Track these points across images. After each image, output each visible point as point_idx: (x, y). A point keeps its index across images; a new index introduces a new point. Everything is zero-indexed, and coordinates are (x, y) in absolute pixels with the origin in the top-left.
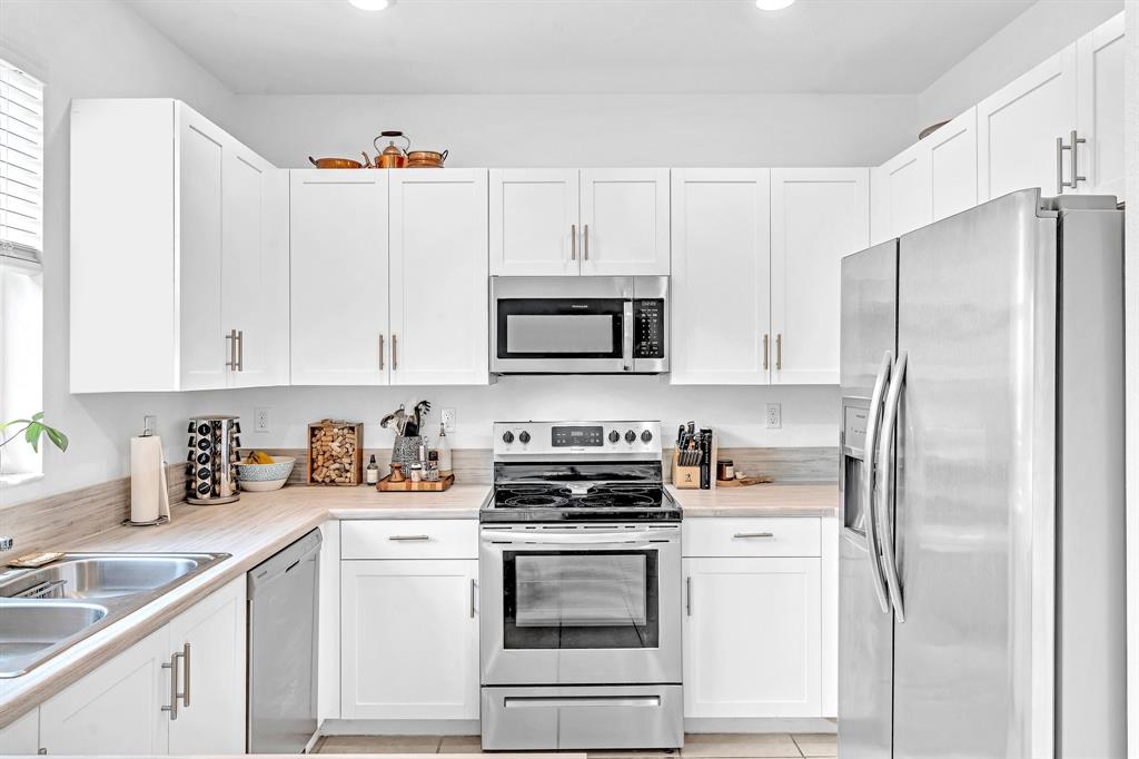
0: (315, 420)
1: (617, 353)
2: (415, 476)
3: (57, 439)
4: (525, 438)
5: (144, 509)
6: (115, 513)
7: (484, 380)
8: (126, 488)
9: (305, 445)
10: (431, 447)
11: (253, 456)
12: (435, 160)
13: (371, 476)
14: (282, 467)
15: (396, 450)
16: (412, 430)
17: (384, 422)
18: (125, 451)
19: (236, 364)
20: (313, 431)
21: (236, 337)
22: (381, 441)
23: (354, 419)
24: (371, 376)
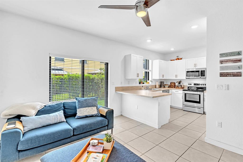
0: (171, 82)
1: (199, 76)
2: (179, 87)
3: (152, 82)
4: (191, 84)
5: (157, 87)
6: (155, 87)
7: (185, 79)
8: (156, 85)
9: (170, 84)
10: (181, 85)
11: (166, 85)
12: (181, 59)
13: (176, 87)
14: (168, 86)
15: (178, 85)
16: (180, 83)
17: (177, 82)
18: (156, 83)
19: (163, 77)
20: (171, 83)
21: (163, 75)
22: (177, 84)
23: (174, 82)
24: (175, 78)
